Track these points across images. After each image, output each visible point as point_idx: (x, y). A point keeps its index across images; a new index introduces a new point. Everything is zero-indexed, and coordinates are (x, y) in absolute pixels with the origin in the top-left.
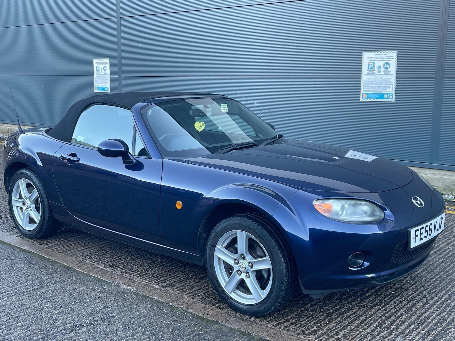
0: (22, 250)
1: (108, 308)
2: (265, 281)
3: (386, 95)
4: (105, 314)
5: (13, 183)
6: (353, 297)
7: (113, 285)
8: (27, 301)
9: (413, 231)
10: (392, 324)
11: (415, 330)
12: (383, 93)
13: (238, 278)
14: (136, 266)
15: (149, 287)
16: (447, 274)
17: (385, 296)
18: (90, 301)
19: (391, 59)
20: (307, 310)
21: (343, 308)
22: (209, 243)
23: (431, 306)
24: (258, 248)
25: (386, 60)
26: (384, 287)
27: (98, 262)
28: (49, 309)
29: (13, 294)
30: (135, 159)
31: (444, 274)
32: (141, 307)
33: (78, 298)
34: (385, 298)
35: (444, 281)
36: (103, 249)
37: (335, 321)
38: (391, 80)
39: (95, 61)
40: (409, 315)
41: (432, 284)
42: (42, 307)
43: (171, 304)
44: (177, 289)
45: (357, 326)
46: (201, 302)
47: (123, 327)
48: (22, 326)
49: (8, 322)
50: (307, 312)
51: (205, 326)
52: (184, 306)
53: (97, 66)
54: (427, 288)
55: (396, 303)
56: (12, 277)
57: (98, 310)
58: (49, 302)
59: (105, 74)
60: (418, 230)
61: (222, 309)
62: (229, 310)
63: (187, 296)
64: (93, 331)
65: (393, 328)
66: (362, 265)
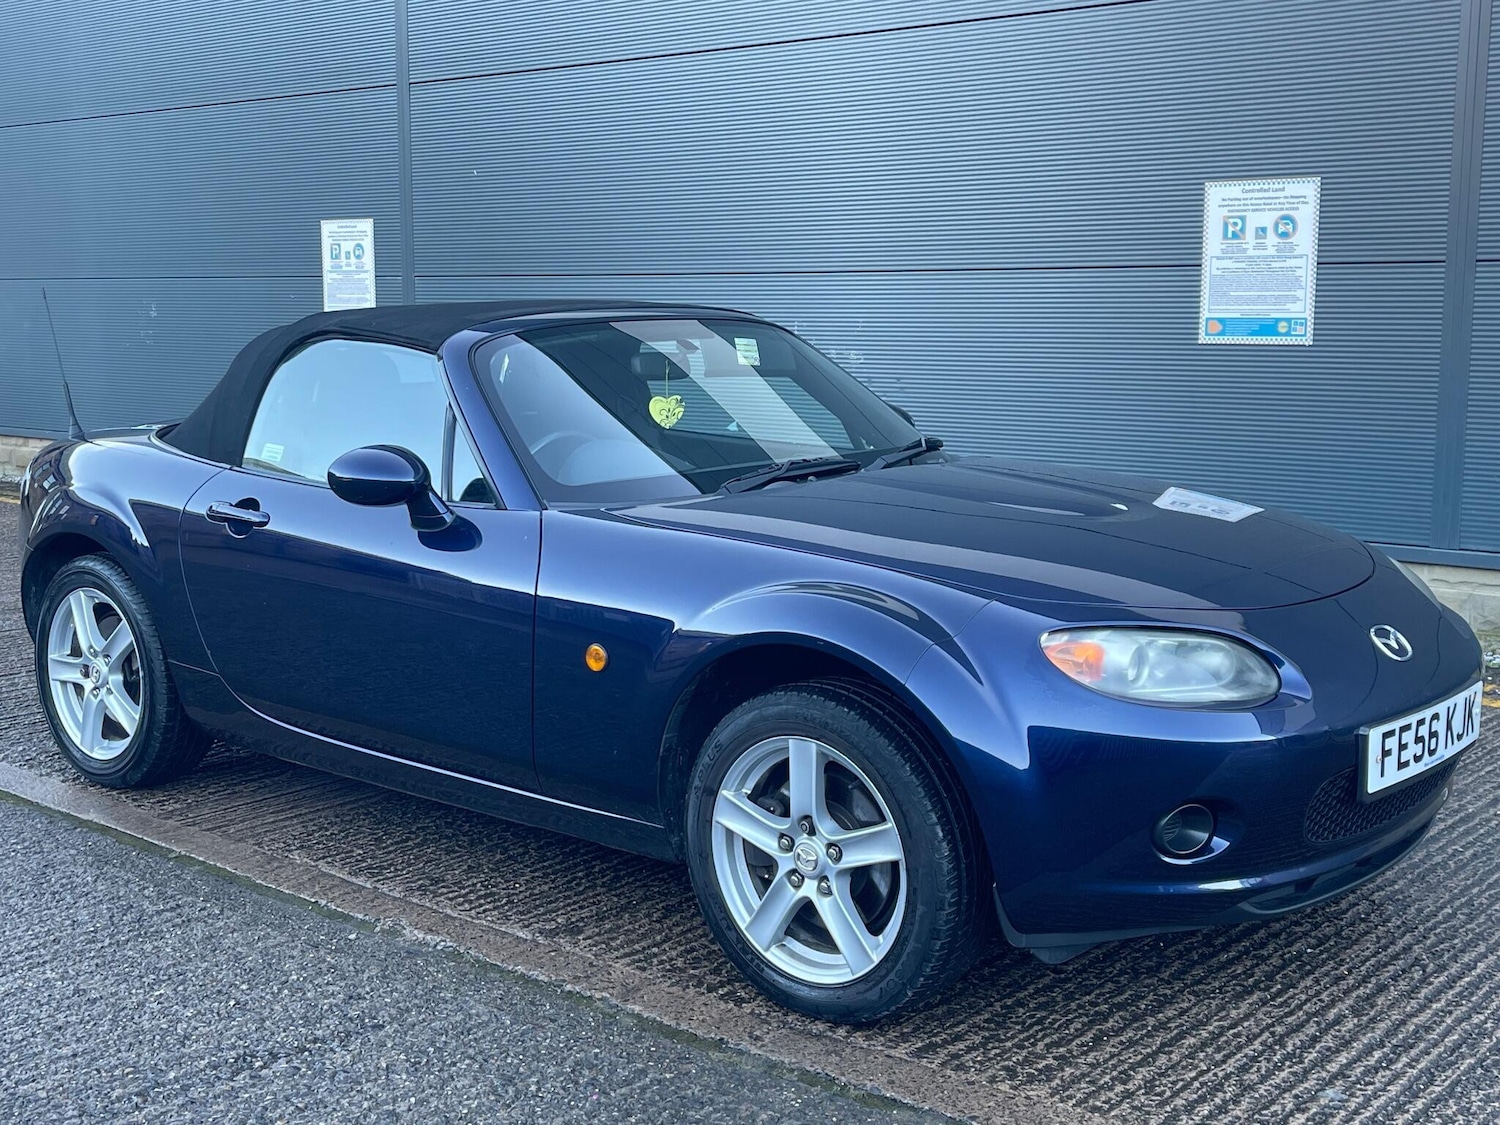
0: (80, 823)
1: (360, 1001)
2: (881, 907)
3: (1284, 324)
4: (351, 1019)
5: (51, 603)
6: (1177, 965)
7: (378, 929)
8: (92, 979)
9: (1375, 735)
10: (1305, 1047)
11: (1384, 1065)
12: (1273, 315)
13: (791, 896)
14: (457, 872)
15: (496, 935)
16: (1492, 892)
17: (1284, 960)
18: (301, 979)
19: (1298, 203)
20: (1022, 1005)
21: (1143, 998)
22: (697, 782)
23: (1439, 992)
24: (857, 794)
25: (1282, 209)
26: (1280, 934)
27: (329, 860)
28: (166, 1005)
29: (47, 958)
30: (452, 513)
31: (1482, 892)
32: (471, 996)
33: (263, 969)
34: (1283, 967)
35: (1483, 916)
36: (348, 818)
37: (1118, 1039)
38: (1299, 272)
39: (328, 227)
40: (1365, 1018)
41: (1441, 923)
42: (141, 996)
43: (569, 987)
44: (589, 941)
45: (1191, 1056)
46: (669, 982)
47: (407, 1060)
48: (75, 1055)
49: (29, 1043)
50: (1021, 1010)
51: (683, 1055)
52: (612, 995)
53: (332, 245)
54: (1424, 937)
55: (1322, 983)
56: (44, 906)
57: (325, 1007)
58: (164, 981)
59: (360, 269)
60: (1390, 734)
61: (739, 1002)
62: (762, 1006)
63: (623, 961)
64: (309, 1072)
65: (1311, 1061)
66: (1207, 848)
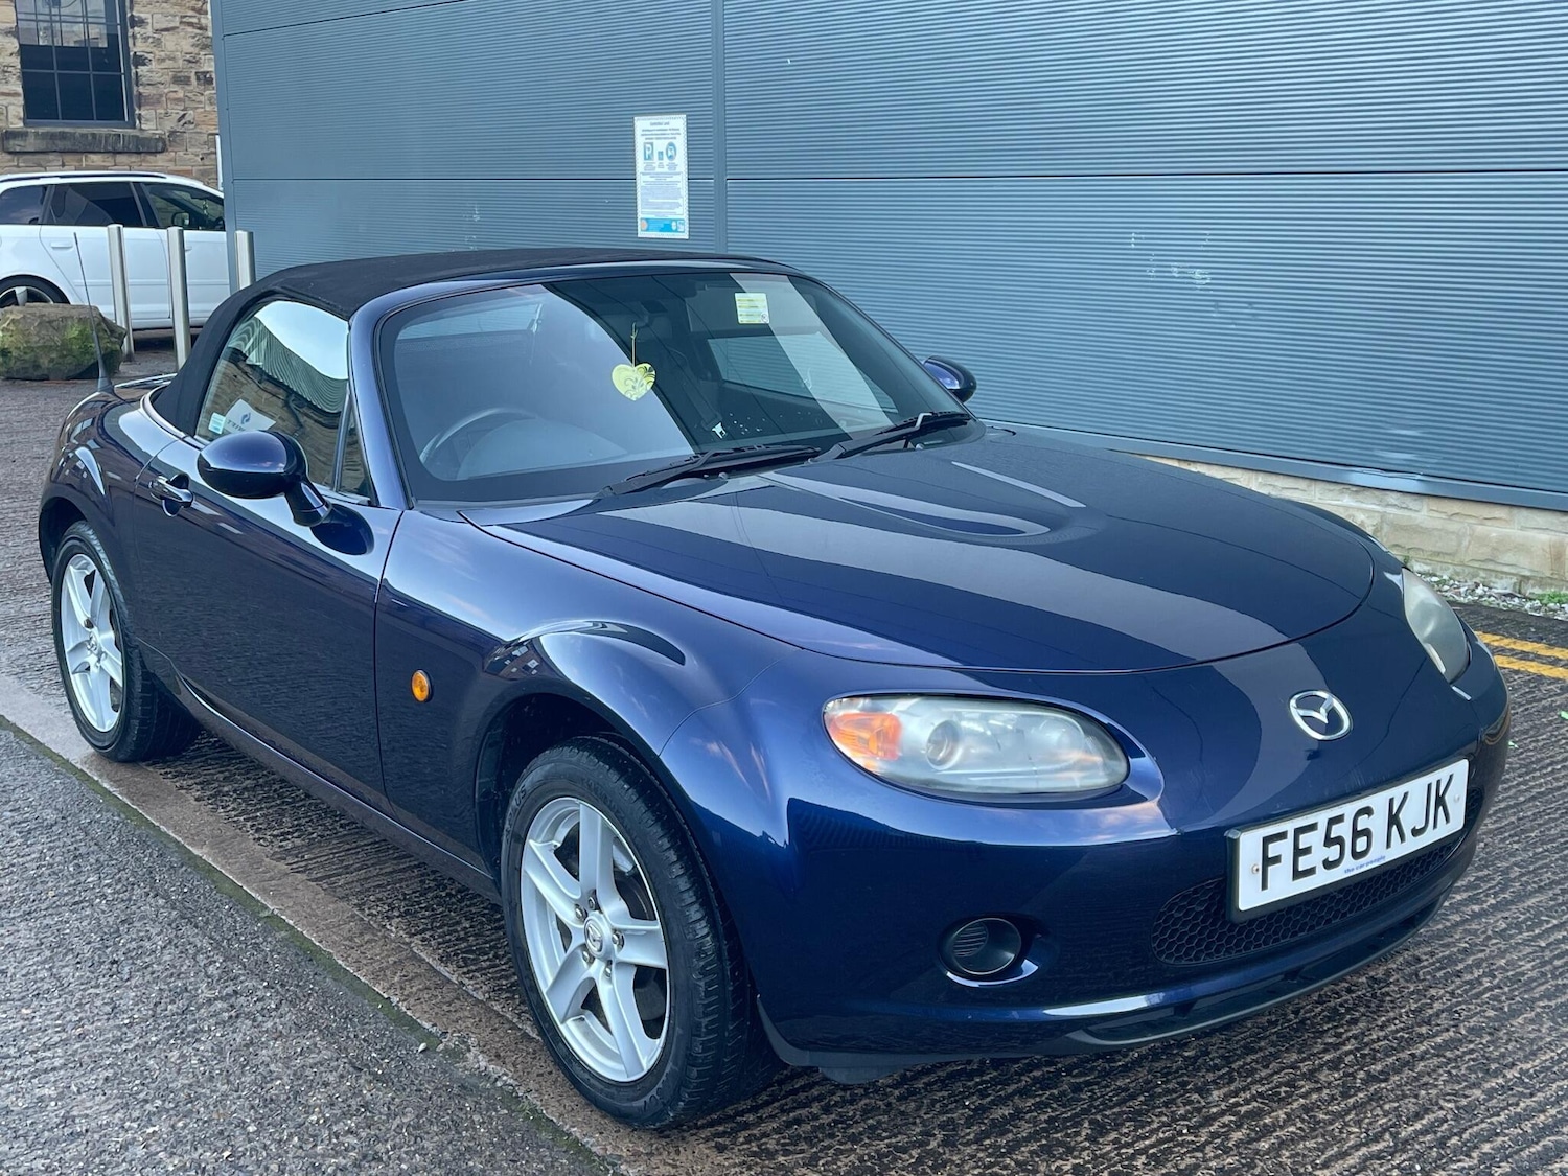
0: (188, 859)
1: (373, 1164)
7: (441, 1047)
8: (91, 1100)
18: (321, 1121)
27: (428, 935)
28: (152, 1149)
29: (58, 1063)
33: (285, 1101)
39: (641, 124)
42: (130, 1134)
43: (623, 1168)
53: (645, 144)
57: (330, 1170)
58: (168, 1111)
59: (673, 167)
